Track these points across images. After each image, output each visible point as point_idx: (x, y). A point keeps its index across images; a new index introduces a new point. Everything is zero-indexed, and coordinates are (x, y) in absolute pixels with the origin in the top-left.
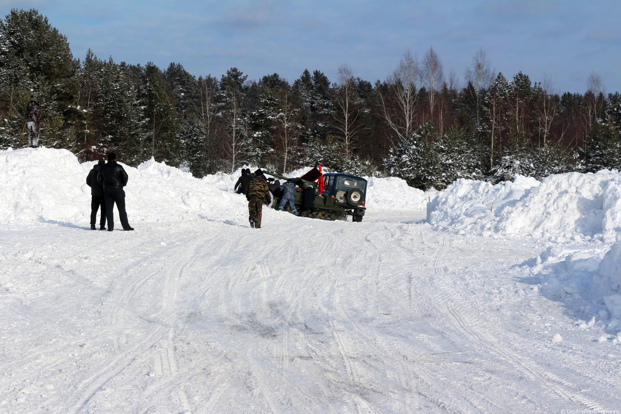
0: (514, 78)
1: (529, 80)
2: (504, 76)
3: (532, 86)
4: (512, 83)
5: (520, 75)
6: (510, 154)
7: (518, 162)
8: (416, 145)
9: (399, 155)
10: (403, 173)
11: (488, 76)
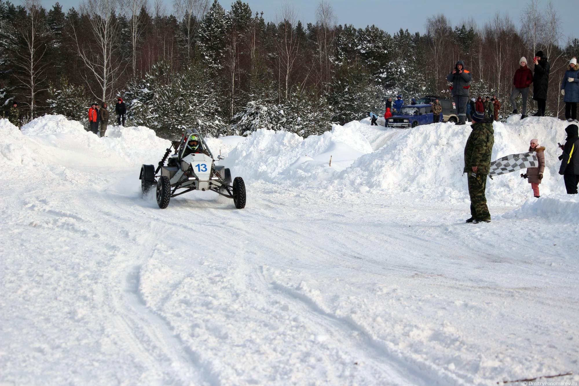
0: (232, 7)
1: (250, 10)
2: (220, 4)
3: (253, 16)
4: (230, 13)
5: (239, 3)
6: (255, 99)
7: (265, 109)
8: (150, 88)
9: (127, 100)
10: (148, 121)
11: (201, 4)
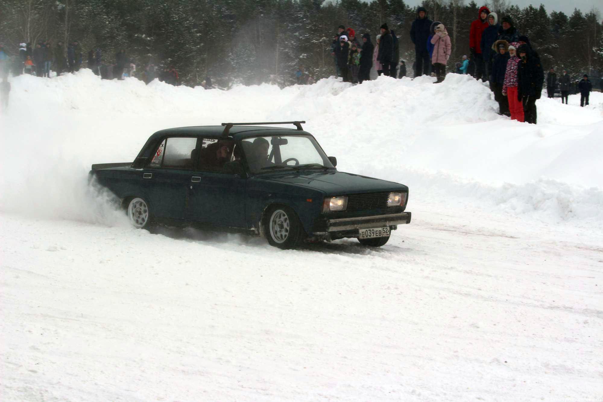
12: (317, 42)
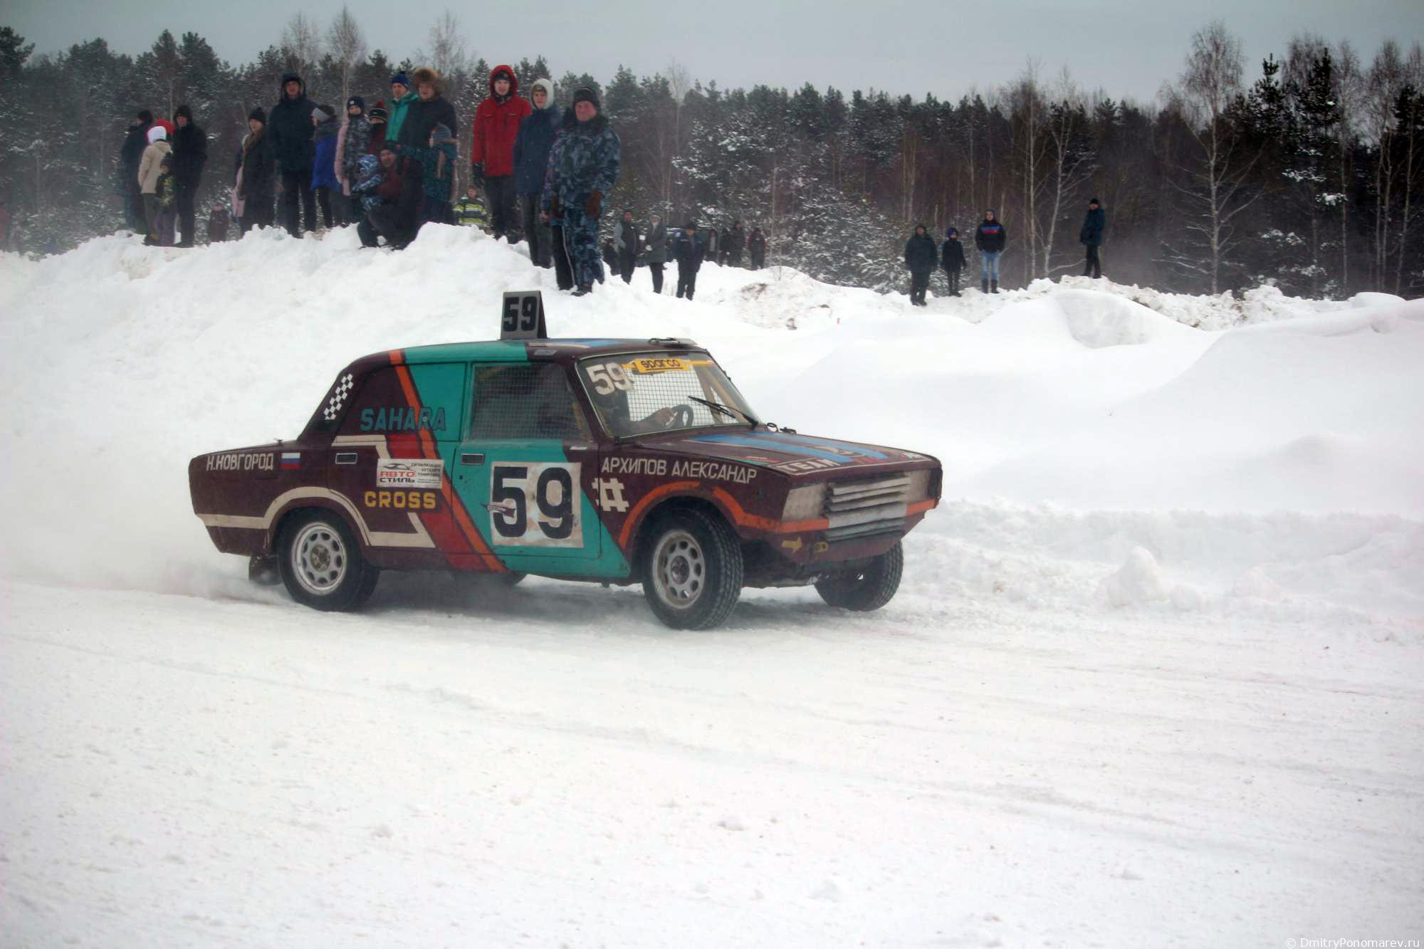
12: (22, 150)
